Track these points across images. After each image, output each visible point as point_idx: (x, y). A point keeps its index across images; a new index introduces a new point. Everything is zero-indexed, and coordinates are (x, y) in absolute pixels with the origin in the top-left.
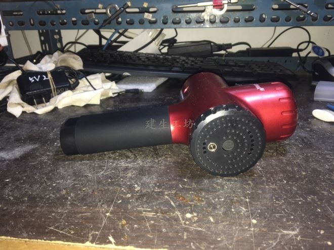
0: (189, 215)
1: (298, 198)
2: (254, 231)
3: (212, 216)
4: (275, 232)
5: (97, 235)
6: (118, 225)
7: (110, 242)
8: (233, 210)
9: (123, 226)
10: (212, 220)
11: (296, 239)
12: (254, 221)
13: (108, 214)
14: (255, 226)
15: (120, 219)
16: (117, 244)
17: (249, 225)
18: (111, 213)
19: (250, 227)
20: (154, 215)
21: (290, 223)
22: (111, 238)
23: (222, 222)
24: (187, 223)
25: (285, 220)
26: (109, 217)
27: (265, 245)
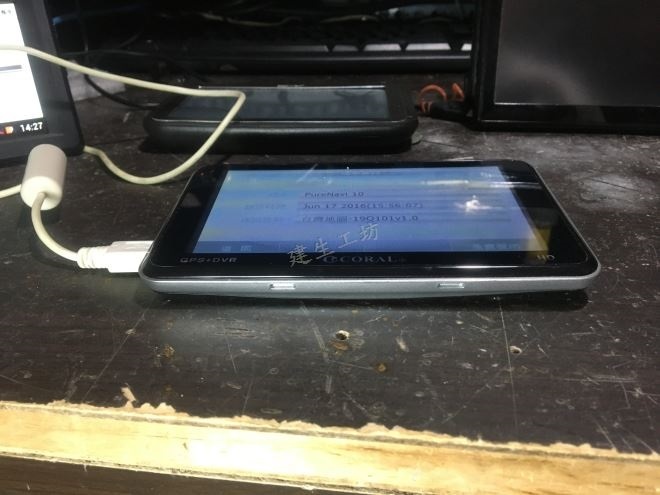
1: (627, 294)
2: (515, 373)
3: (404, 336)
4: (574, 376)
5: (91, 383)
6: (153, 358)
8: (459, 323)
10: (402, 345)
11: (630, 395)
13: (130, 331)
14: (518, 360)
17: (503, 358)
18: (139, 329)
19: (503, 363)
21: (613, 354)
22: (127, 392)
23: (429, 351)
25: (597, 346)
26: (131, 338)
27: (545, 411)
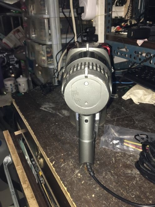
0: (79, 175)
2: (88, 198)
3: (85, 181)
5: (53, 158)
6: (60, 160)
7: (52, 163)
8: (94, 186)
9: (61, 161)
10: (83, 182)
12: (93, 196)
13: (62, 154)
14: (91, 197)
15: (62, 159)
16: (53, 165)
17: (90, 195)
20: (71, 165)
22: (54, 162)
23: (84, 186)
24: (75, 176)
26: (61, 156)
